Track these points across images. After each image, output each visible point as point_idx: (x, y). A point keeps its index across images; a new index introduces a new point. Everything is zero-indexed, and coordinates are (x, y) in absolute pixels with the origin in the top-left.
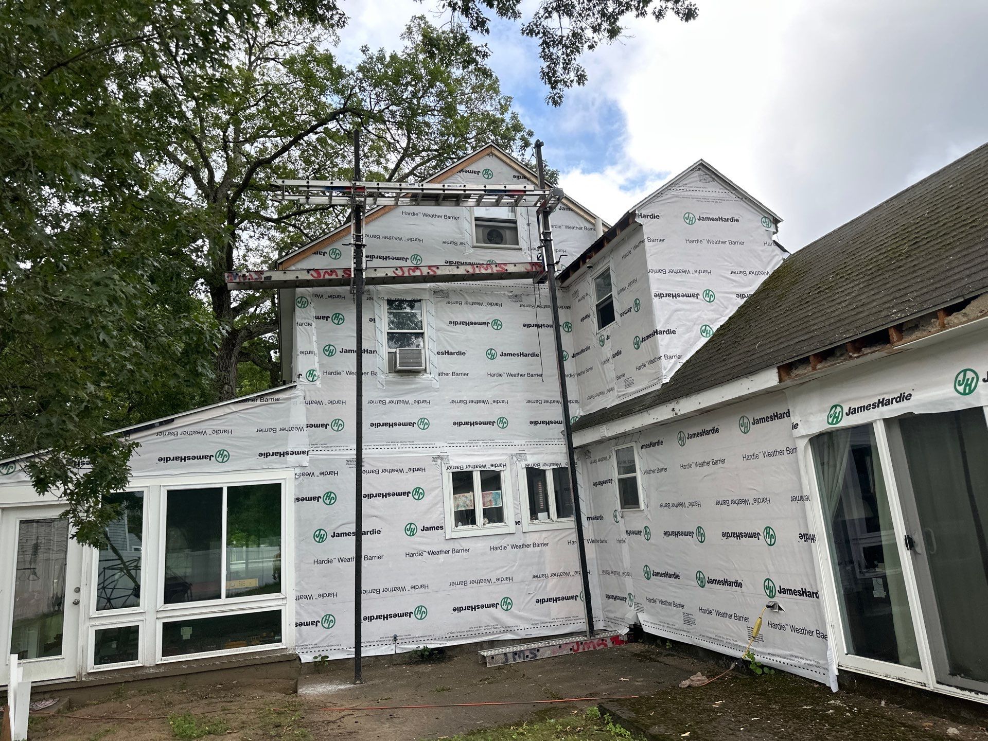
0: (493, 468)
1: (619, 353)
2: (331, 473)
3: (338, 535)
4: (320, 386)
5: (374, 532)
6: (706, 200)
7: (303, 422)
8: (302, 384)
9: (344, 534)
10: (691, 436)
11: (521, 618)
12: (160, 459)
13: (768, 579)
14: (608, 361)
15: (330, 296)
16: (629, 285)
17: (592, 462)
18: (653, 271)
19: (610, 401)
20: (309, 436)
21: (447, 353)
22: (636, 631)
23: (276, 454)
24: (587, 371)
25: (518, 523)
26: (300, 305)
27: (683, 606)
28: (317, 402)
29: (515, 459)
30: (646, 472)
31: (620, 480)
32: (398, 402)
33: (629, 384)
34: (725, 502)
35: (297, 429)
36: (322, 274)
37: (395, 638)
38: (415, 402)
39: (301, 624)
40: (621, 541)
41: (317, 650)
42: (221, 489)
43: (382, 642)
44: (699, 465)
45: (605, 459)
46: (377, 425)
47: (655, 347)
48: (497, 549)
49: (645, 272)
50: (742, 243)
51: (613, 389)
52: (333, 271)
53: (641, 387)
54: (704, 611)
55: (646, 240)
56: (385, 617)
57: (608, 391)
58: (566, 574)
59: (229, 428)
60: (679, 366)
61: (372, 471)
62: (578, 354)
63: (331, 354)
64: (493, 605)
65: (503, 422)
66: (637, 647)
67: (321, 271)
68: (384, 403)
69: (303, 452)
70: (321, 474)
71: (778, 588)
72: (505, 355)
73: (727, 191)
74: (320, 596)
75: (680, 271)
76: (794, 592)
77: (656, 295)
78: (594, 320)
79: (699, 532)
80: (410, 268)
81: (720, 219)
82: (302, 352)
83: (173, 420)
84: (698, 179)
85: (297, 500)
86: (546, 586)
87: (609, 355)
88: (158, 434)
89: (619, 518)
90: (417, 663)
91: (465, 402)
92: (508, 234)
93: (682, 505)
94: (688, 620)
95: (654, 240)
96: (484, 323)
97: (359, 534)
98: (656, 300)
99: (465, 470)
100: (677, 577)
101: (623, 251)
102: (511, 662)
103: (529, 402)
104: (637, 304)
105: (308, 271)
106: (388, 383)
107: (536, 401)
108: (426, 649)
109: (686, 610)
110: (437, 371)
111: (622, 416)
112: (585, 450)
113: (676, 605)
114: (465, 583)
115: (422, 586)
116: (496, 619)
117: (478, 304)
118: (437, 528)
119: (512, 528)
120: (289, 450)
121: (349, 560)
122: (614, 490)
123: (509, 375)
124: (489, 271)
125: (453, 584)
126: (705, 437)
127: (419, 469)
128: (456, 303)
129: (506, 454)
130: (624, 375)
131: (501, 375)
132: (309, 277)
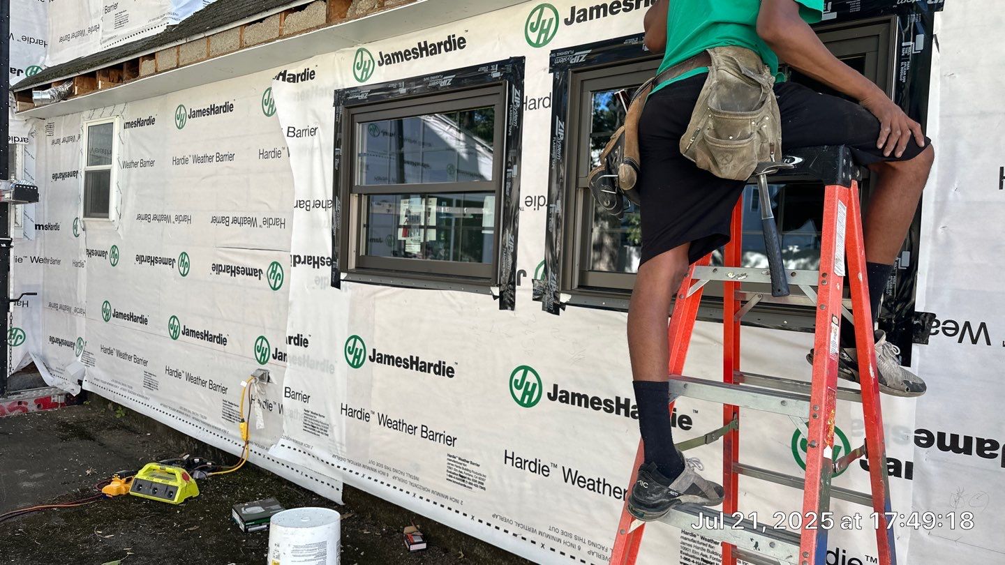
10: (194, 115)
13: (262, 337)
17: (51, 142)
19: (89, 47)
27: (145, 363)
30: (127, 165)
31: (87, 173)
33: (120, 23)
34: (224, 220)
40: (78, 264)
44: (198, 160)
45: (72, 139)
51: (97, 28)
53: (137, 28)
54: (170, 372)
71: (273, 352)
79: (183, 260)
89: (80, 230)
93: (166, 218)
94: (150, 384)
100: (144, 321)
109: (149, 368)
112: (46, 122)
113: (138, 361)
122: (78, 188)
126: (212, 117)
130: (115, 6)
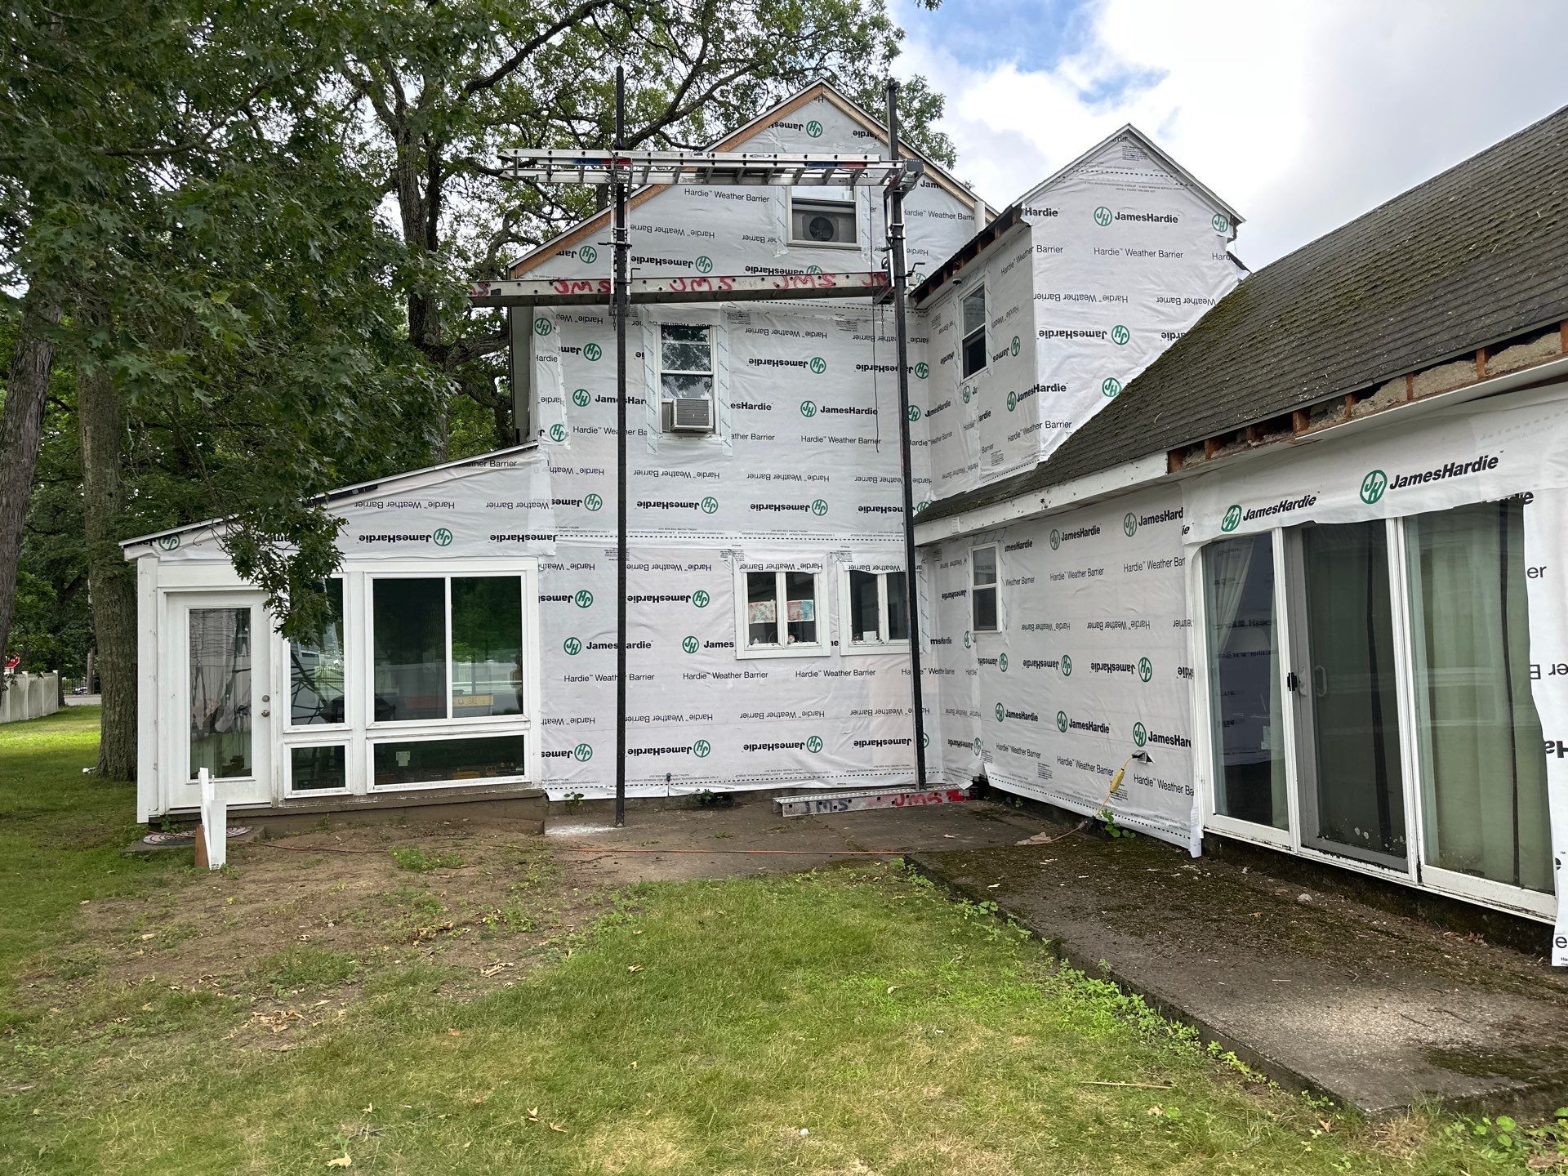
0: (804, 570)
1: (987, 414)
2: (585, 566)
3: (596, 647)
4: (569, 448)
5: (642, 645)
6: (1131, 187)
7: (547, 496)
8: (545, 442)
9: (603, 646)
10: (1066, 537)
11: (832, 762)
12: (362, 538)
13: (1139, 723)
14: (972, 425)
15: (581, 319)
16: (1008, 314)
17: (942, 567)
18: (1040, 296)
19: (970, 483)
20: (556, 516)
21: (745, 406)
22: (981, 786)
23: (513, 537)
24: (945, 437)
25: (835, 643)
26: (540, 330)
27: (1039, 755)
28: (565, 470)
29: (835, 558)
30: (1009, 583)
31: (975, 592)
32: (675, 474)
33: (997, 460)
34: (1099, 625)
35: (540, 505)
36: (570, 288)
37: (668, 778)
38: (699, 474)
39: (549, 754)
40: (970, 672)
41: (569, 786)
42: (443, 580)
43: (651, 781)
44: (1073, 575)
45: (959, 562)
46: (647, 505)
47: (1034, 411)
48: (804, 675)
49: (1029, 297)
50: (1179, 255)
51: (976, 466)
52: (585, 283)
53: (1010, 466)
54: (1062, 761)
55: (1034, 250)
56: (657, 752)
57: (970, 468)
58: (898, 712)
59: (451, 501)
60: (1065, 438)
61: (640, 567)
62: (934, 411)
63: (584, 402)
64: (796, 745)
65: (820, 506)
66: (979, 805)
67: (568, 283)
68: (656, 474)
69: (549, 537)
70: (573, 566)
71: (1149, 735)
72: (829, 411)
73: (1164, 174)
74: (573, 721)
75: (1081, 297)
76: (1166, 740)
77: (1042, 334)
78: (959, 363)
79: (1065, 662)
80: (694, 280)
81: (1150, 218)
82: (544, 400)
83: (375, 487)
84: (1121, 154)
85: (542, 598)
86: (867, 726)
87: (975, 417)
88: (357, 504)
89: (971, 642)
90: (695, 809)
91: (768, 477)
92: (841, 226)
93: (1049, 627)
94: (1044, 773)
95: (1046, 250)
96: (800, 363)
97: (621, 646)
98: (1041, 341)
99: (765, 570)
100: (1035, 718)
101: (1003, 262)
102: (814, 812)
103: (859, 479)
104: (1016, 345)
105: (551, 283)
106: (662, 446)
107: (869, 479)
108: (707, 793)
109: (1042, 760)
110: (730, 432)
111: (980, 505)
112: (933, 550)
113: (1031, 754)
114: (761, 716)
115: (704, 717)
116: (800, 762)
117: (793, 333)
118: (726, 645)
119: (827, 649)
120: (530, 533)
121: (610, 679)
122: (967, 604)
123: (832, 440)
124: (809, 285)
125: (744, 716)
126: (1083, 539)
127: (702, 567)
128: (760, 331)
129: (823, 551)
130: (991, 447)
131: (821, 440)
132: (552, 292)
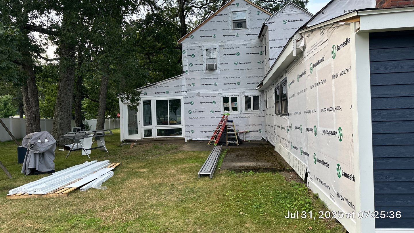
0: (235, 96)
3: (194, 112)
4: (188, 74)
5: (203, 112)
7: (185, 84)
8: (185, 74)
12: (154, 93)
15: (191, 50)
20: (187, 88)
21: (223, 64)
23: (179, 92)
26: (183, 53)
28: (188, 79)
29: (242, 94)
32: (209, 78)
35: (184, 86)
37: (208, 137)
38: (213, 78)
39: (186, 132)
41: (189, 138)
42: (167, 100)
45: (265, 94)
46: (203, 85)
48: (235, 117)
56: (206, 132)
58: (255, 125)
59: (168, 86)
61: (202, 97)
62: (263, 62)
63: (191, 66)
65: (238, 83)
68: (205, 79)
69: (186, 92)
70: (190, 97)
72: (240, 63)
74: (190, 126)
82: (184, 66)
85: (184, 103)
88: (153, 87)
91: (228, 78)
92: (243, 24)
96: (234, 54)
99: (227, 97)
103: (247, 77)
106: (206, 73)
110: (220, 69)
115: (215, 125)
117: (233, 48)
118: (219, 112)
119: (240, 112)
120: (182, 91)
121: (197, 118)
123: (241, 69)
127: (214, 96)
128: (226, 49)
129: (239, 92)
